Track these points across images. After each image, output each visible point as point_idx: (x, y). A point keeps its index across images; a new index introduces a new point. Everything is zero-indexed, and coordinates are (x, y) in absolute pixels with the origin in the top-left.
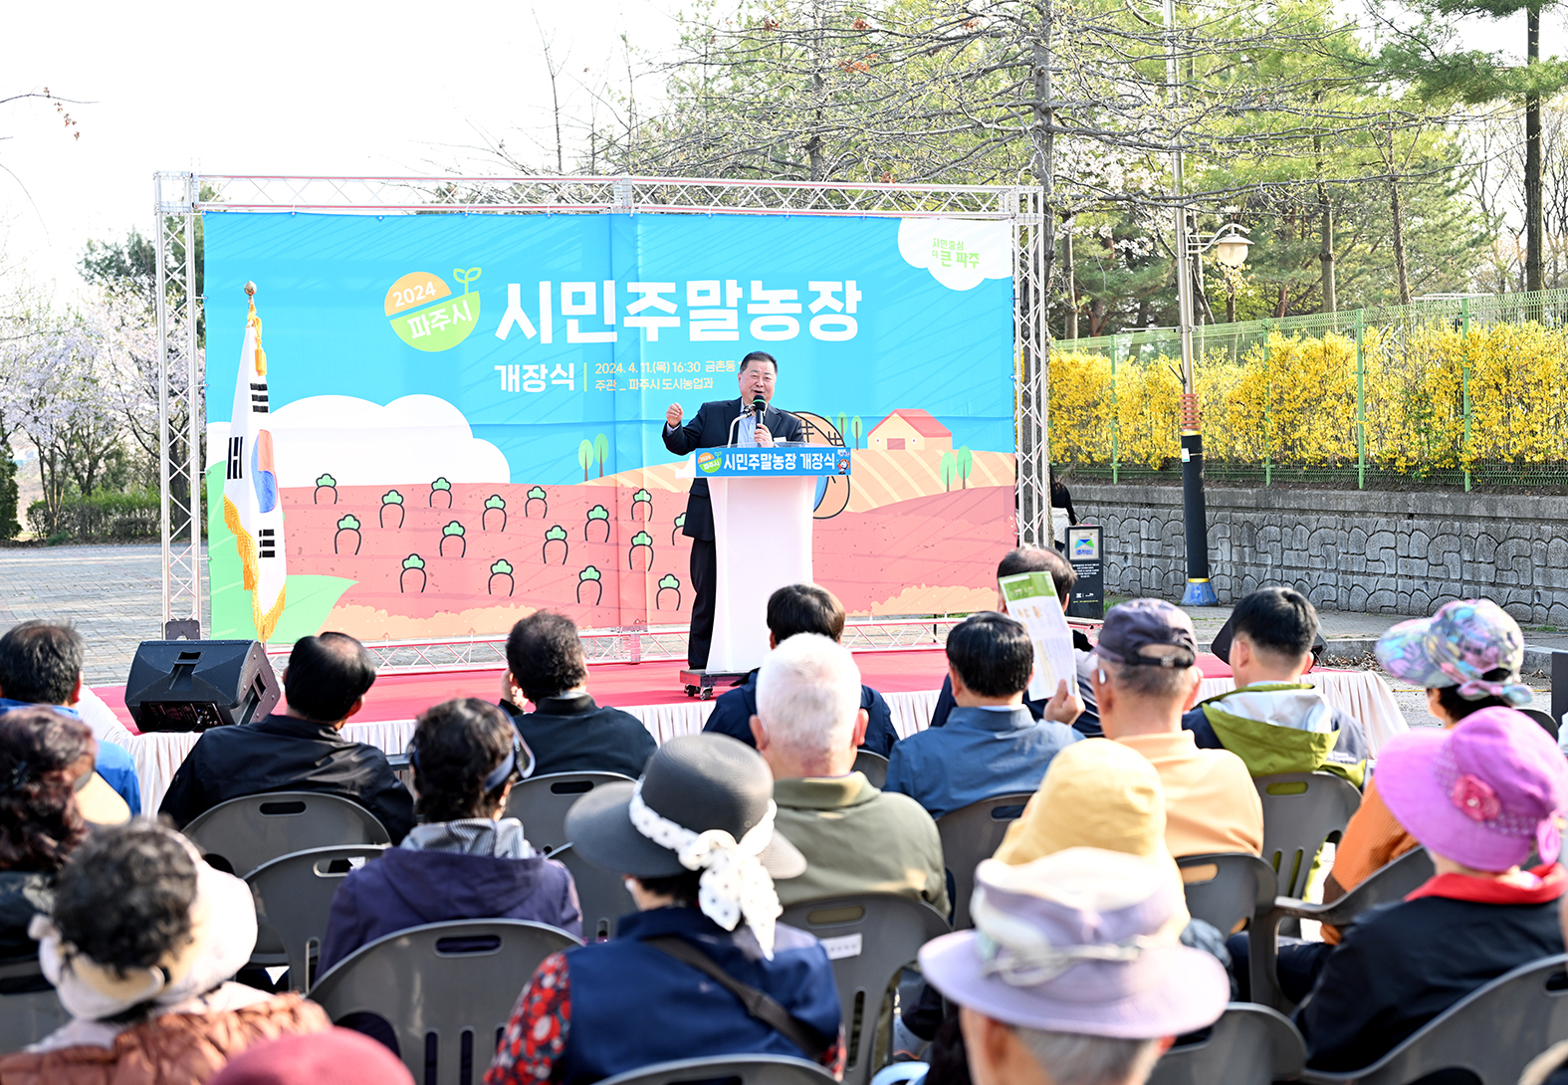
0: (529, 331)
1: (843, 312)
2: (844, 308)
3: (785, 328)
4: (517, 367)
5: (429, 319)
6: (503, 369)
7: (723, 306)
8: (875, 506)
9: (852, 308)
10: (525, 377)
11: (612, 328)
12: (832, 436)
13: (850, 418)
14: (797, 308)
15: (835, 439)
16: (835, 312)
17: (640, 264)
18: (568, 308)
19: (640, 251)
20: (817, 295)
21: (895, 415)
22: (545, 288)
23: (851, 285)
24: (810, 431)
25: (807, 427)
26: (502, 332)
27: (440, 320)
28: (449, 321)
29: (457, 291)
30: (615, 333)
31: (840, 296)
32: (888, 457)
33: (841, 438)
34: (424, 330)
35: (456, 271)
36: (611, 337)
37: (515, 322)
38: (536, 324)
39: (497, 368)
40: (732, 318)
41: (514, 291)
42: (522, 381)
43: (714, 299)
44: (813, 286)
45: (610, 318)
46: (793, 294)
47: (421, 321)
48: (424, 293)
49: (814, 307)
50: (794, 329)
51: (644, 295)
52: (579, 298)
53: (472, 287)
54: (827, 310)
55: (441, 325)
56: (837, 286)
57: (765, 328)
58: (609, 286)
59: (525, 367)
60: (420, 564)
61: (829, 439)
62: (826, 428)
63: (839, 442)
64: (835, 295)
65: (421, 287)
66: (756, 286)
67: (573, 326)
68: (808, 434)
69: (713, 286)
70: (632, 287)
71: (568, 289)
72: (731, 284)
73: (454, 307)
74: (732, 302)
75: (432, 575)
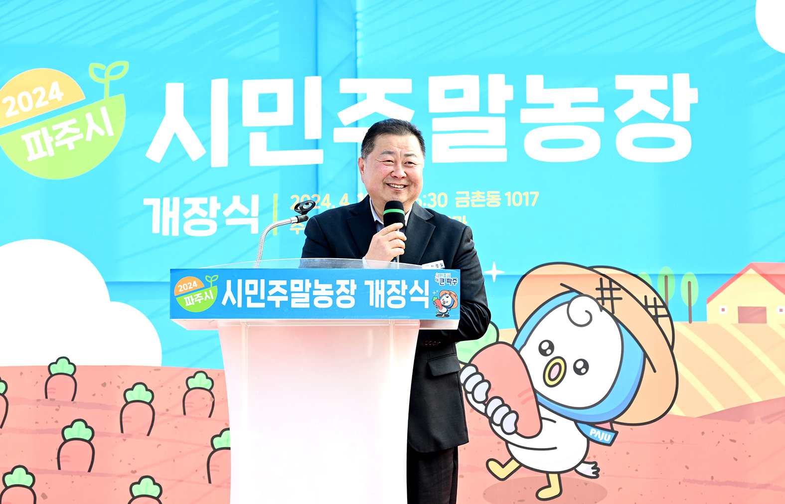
0: (195, 150)
1: (669, 119)
2: (671, 113)
3: (578, 143)
4: (176, 200)
5: (53, 133)
6: (154, 202)
7: (484, 111)
8: (718, 407)
9: (683, 113)
10: (187, 215)
11: (316, 144)
12: (651, 302)
13: (679, 276)
14: (598, 115)
15: (656, 307)
16: (655, 120)
17: (359, 54)
18: (251, 115)
19: (359, 35)
20: (628, 95)
21: (751, 271)
22: (220, 88)
23: (681, 80)
24: (616, 294)
25: (611, 289)
26: (156, 152)
27: (68, 135)
28: (81, 136)
29: (93, 93)
30: (320, 152)
31: (665, 96)
32: (739, 334)
33: (665, 306)
34: (45, 149)
35: (92, 66)
36: (315, 157)
37: (175, 135)
38: (206, 142)
39: (147, 202)
40: (497, 129)
41: (175, 93)
42: (182, 221)
43: (471, 102)
44: (622, 82)
45: (313, 131)
46: (591, 94)
47: (41, 137)
48: (46, 98)
49: (624, 112)
50: (592, 146)
51: (365, 96)
52: (268, 103)
53: (116, 88)
54: (643, 117)
55: (70, 143)
56: (660, 82)
57: (547, 144)
58: (313, 85)
59: (187, 201)
60: (28, 480)
61: (646, 307)
62: (641, 291)
63: (662, 311)
64: (656, 94)
65: (42, 90)
66: (534, 84)
67: (258, 141)
68: (612, 299)
69: (469, 83)
70: (347, 86)
71: (252, 89)
72: (496, 81)
73: (89, 116)
74: (497, 105)
75: (44, 496)
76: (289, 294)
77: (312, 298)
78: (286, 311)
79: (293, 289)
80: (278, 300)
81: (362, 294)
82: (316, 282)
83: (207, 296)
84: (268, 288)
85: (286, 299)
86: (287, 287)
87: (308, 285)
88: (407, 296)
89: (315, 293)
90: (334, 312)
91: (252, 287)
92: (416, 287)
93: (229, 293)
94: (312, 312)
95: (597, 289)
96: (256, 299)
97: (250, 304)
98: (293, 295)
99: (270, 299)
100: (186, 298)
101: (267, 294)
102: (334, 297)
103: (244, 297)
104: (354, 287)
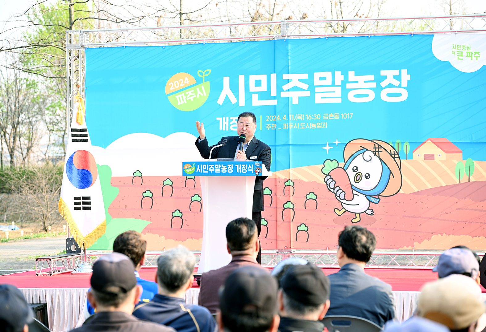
0: (233, 100)
1: (400, 86)
2: (400, 84)
3: (367, 95)
4: (227, 118)
5: (186, 95)
6: (220, 119)
7: (333, 84)
8: (417, 190)
9: (405, 84)
10: (231, 123)
11: (275, 98)
12: (393, 153)
13: (403, 143)
14: (374, 85)
15: (394, 154)
16: (395, 87)
17: (289, 65)
18: (253, 88)
19: (289, 58)
20: (385, 77)
21: (429, 141)
22: (242, 78)
23: (404, 72)
24: (380, 150)
25: (378, 148)
26: (220, 101)
27: (191, 96)
28: (195, 96)
29: (199, 81)
30: (276, 100)
31: (398, 78)
32: (424, 164)
33: (398, 154)
34: (183, 101)
35: (199, 71)
36: (274, 102)
37: (227, 95)
38: (237, 97)
39: (218, 119)
40: (338, 91)
41: (226, 80)
42: (230, 125)
43: (329, 81)
44: (383, 73)
45: (274, 93)
46: (371, 77)
47: (182, 96)
48: (183, 83)
49: (383, 84)
50: (372, 96)
51: (291, 80)
52: (258, 83)
53: (207, 79)
54: (390, 86)
55: (192, 98)
56: (396, 73)
57: (356, 96)
58: (273, 76)
59: (231, 118)
60: (180, 214)
61: (391, 154)
62: (389, 148)
63: (396, 156)
64: (395, 77)
65: (182, 80)
66: (351, 75)
67: (255, 97)
68: (379, 151)
69: (328, 74)
70: (285, 77)
71: (253, 78)
72: (338, 74)
73: (198, 89)
74: (338, 82)
75: (186, 220)
76: (215, 169)
77: (221, 170)
78: (214, 173)
79: (216, 167)
80: (212, 170)
81: (235, 169)
82: (222, 165)
83: (192, 169)
84: (209, 167)
85: (214, 170)
86: (214, 167)
87: (220, 166)
88: (247, 169)
89: (222, 168)
90: (227, 174)
91: (204, 167)
92: (250, 167)
93: (198, 169)
94: (221, 174)
95: (373, 148)
96: (206, 170)
97: (204, 172)
98: (216, 169)
99: (209, 170)
100: (187, 170)
101: (209, 169)
102: (227, 170)
103: (203, 170)
104: (232, 167)
